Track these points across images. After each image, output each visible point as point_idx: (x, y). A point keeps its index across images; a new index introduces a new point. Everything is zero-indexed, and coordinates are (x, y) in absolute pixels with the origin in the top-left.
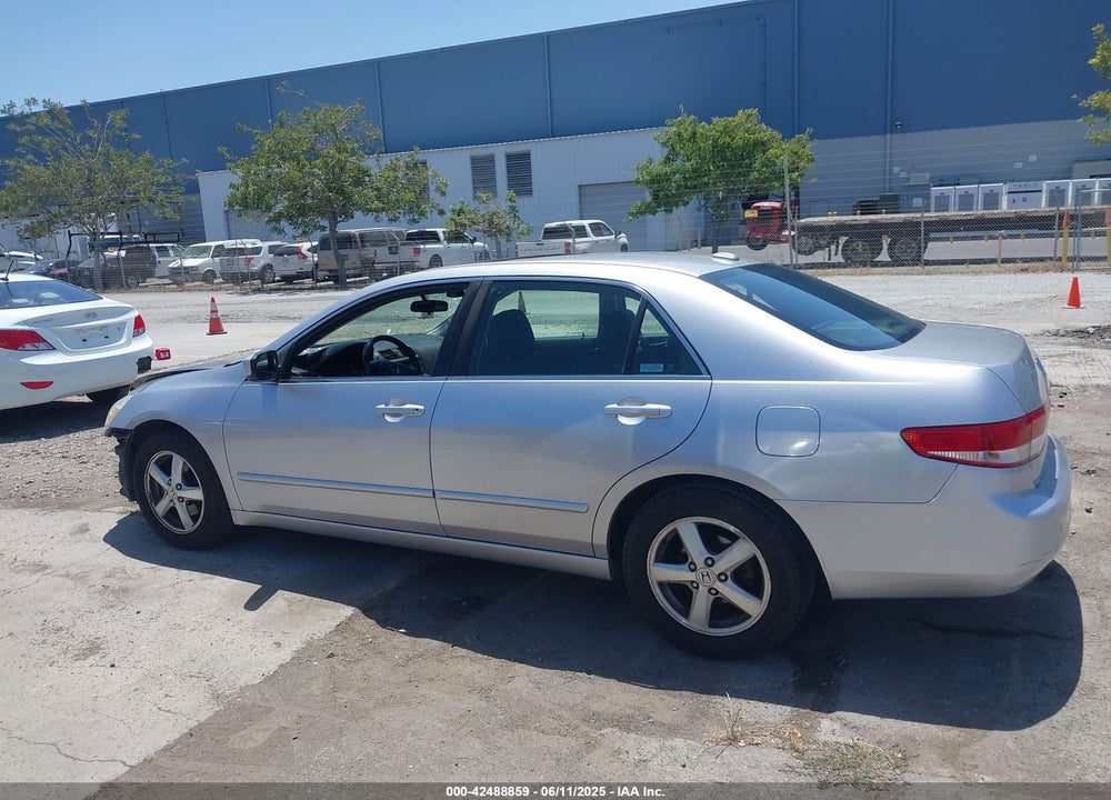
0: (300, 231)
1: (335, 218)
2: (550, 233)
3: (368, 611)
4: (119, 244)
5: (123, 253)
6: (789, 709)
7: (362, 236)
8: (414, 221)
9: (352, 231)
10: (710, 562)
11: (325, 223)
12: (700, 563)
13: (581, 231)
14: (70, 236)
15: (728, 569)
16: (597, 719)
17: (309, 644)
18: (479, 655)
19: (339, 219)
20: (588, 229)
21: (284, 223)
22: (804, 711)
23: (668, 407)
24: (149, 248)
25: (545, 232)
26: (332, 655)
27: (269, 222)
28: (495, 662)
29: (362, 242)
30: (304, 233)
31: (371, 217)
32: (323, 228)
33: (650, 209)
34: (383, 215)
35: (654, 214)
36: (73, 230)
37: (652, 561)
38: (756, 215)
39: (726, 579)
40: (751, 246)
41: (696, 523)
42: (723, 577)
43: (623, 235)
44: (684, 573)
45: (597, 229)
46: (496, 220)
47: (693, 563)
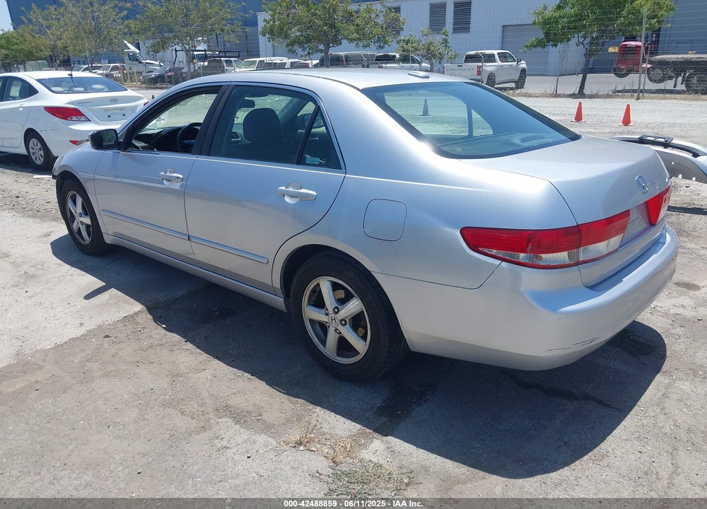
0: (306, 53)
1: (328, 45)
2: (470, 59)
3: (150, 310)
4: (204, 58)
5: (206, 63)
6: (358, 426)
7: (347, 57)
8: (381, 47)
9: (341, 53)
10: (336, 310)
11: (322, 47)
12: (331, 311)
13: (490, 58)
14: (176, 51)
15: (346, 317)
16: (226, 410)
17: (100, 326)
18: (198, 350)
19: (331, 45)
20: (497, 57)
21: (296, 47)
22: (368, 430)
23: (314, 193)
24: (221, 60)
25: (466, 58)
26: (108, 336)
27: (287, 46)
28: (205, 356)
29: (346, 60)
30: (309, 53)
31: (353, 44)
32: (321, 51)
33: (540, 44)
34: (361, 44)
35: (544, 47)
36: (178, 48)
37: (306, 304)
38: (617, 51)
39: (346, 324)
40: (616, 74)
41: (331, 281)
42: (343, 322)
43: (523, 62)
44: (322, 316)
45: (503, 57)
46: (432, 49)
47: (327, 309)
